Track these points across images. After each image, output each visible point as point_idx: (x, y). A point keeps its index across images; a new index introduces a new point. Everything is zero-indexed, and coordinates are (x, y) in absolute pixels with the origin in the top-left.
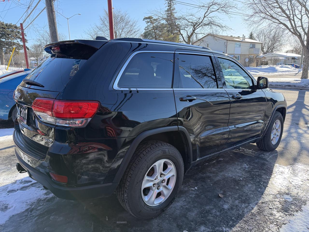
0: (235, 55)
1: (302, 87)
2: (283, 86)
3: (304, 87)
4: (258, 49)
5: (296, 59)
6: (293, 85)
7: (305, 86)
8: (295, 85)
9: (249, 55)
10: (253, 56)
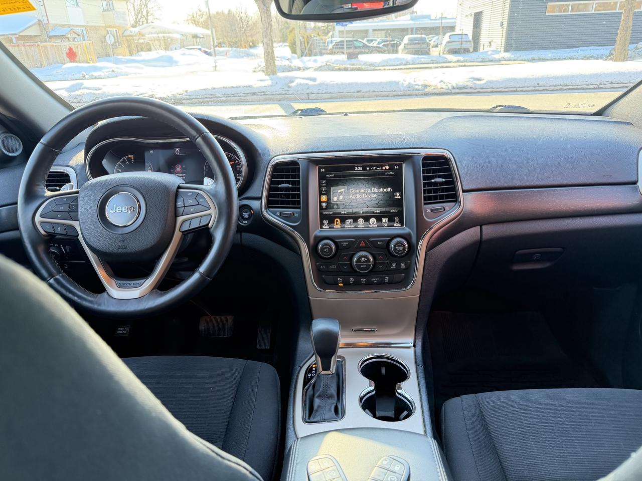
0: (73, 28)
1: (280, 94)
2: (239, 95)
3: (283, 94)
4: (123, 14)
5: (199, 37)
6: (261, 92)
7: (284, 92)
8: (263, 92)
9: (106, 27)
10: (116, 31)
